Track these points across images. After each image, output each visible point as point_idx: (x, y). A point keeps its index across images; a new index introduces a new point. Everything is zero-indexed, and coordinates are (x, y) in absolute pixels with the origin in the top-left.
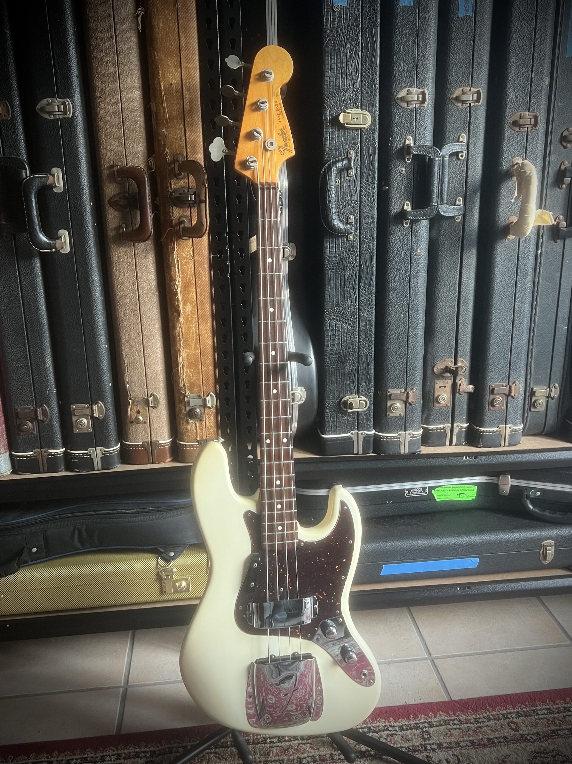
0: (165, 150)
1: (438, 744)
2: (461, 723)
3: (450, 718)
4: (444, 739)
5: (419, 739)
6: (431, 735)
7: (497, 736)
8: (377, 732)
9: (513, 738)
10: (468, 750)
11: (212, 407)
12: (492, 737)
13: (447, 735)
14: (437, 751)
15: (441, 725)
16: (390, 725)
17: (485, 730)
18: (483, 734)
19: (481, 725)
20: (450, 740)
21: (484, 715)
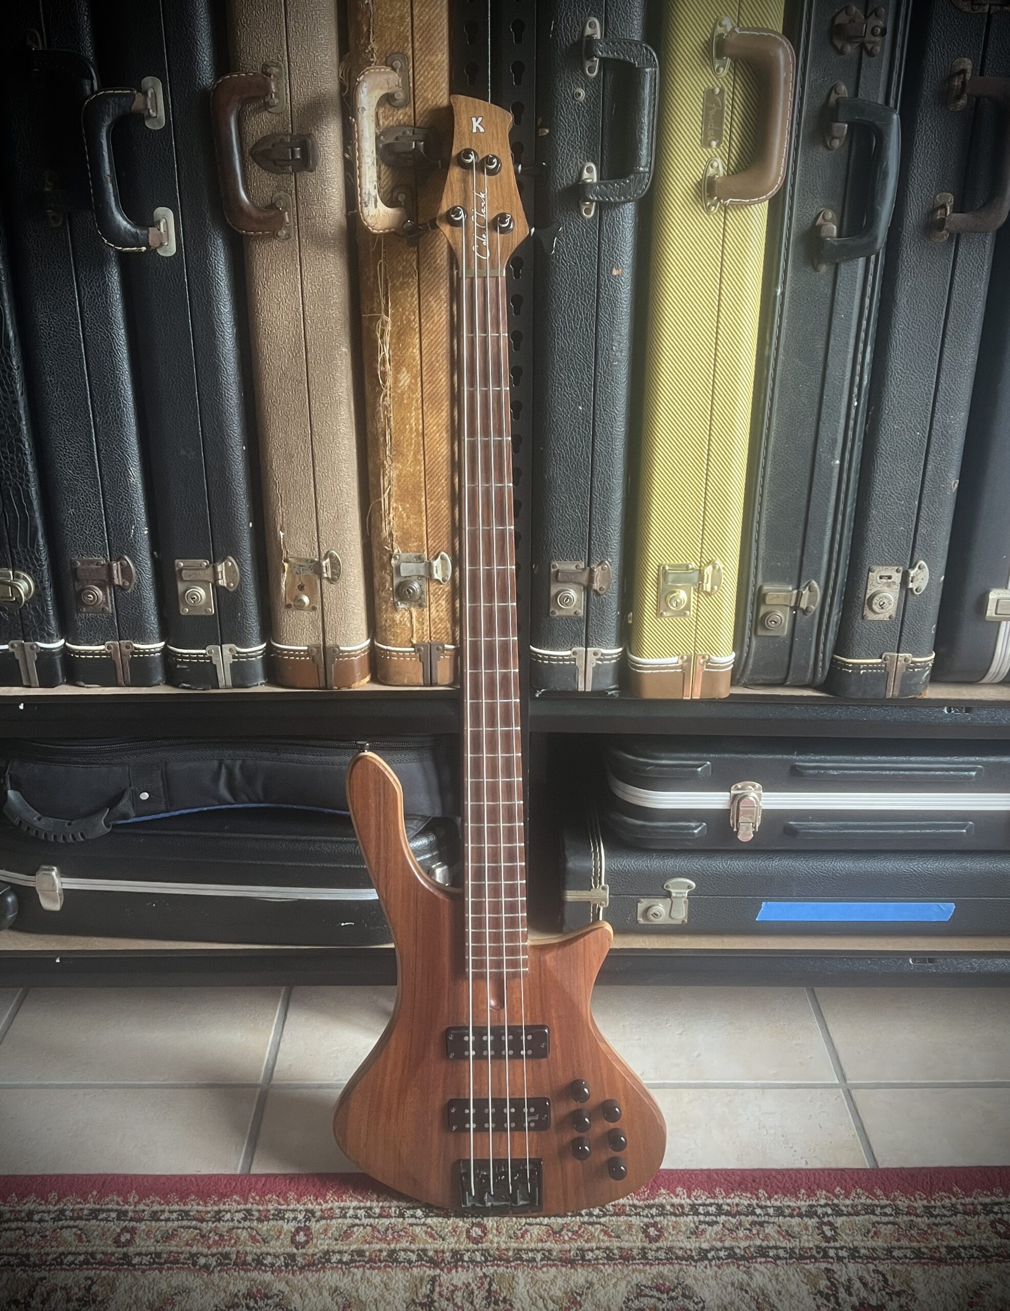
0: (369, 43)
1: (850, 1249)
2: (899, 1214)
3: (876, 1202)
4: (862, 1240)
5: (815, 1236)
6: (838, 1231)
7: (967, 1243)
8: (734, 1216)
9: (999, 1251)
10: (908, 1265)
11: (444, 580)
12: (956, 1244)
13: (869, 1231)
14: (847, 1261)
15: (857, 1214)
16: (757, 1205)
17: (944, 1230)
18: (941, 1237)
19: (938, 1220)
20: (874, 1243)
21: (947, 1202)
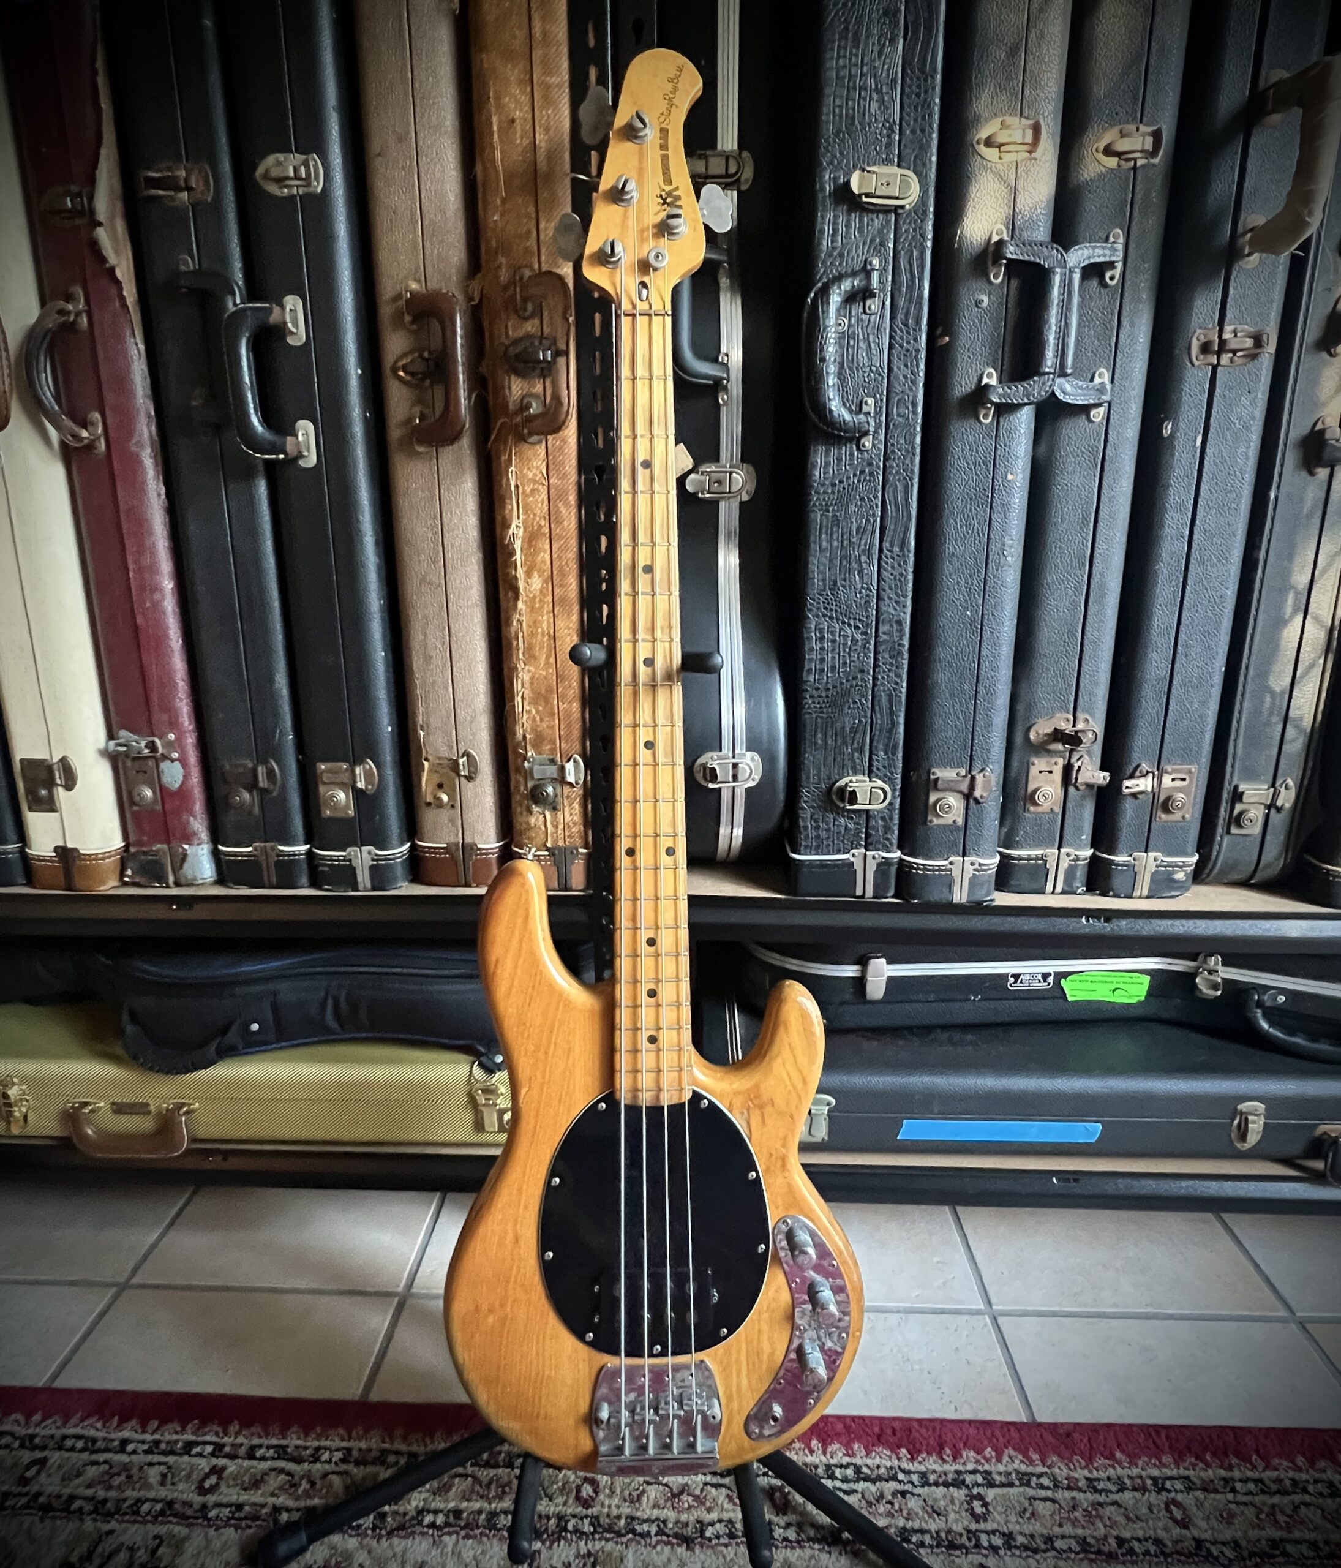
1: (1004, 1534)
2: (1058, 1487)
3: (1030, 1469)
4: (1017, 1522)
5: (964, 1514)
6: (990, 1508)
7: (1140, 1534)
8: (874, 1481)
9: (1179, 1547)
10: (1073, 1561)
11: (577, 783)
12: (1127, 1535)
13: (1025, 1510)
14: (1002, 1552)
15: (1011, 1485)
16: (900, 1467)
17: (1111, 1513)
18: (1108, 1523)
19: (1101, 1498)
20: (1031, 1528)
21: (1111, 1472)
